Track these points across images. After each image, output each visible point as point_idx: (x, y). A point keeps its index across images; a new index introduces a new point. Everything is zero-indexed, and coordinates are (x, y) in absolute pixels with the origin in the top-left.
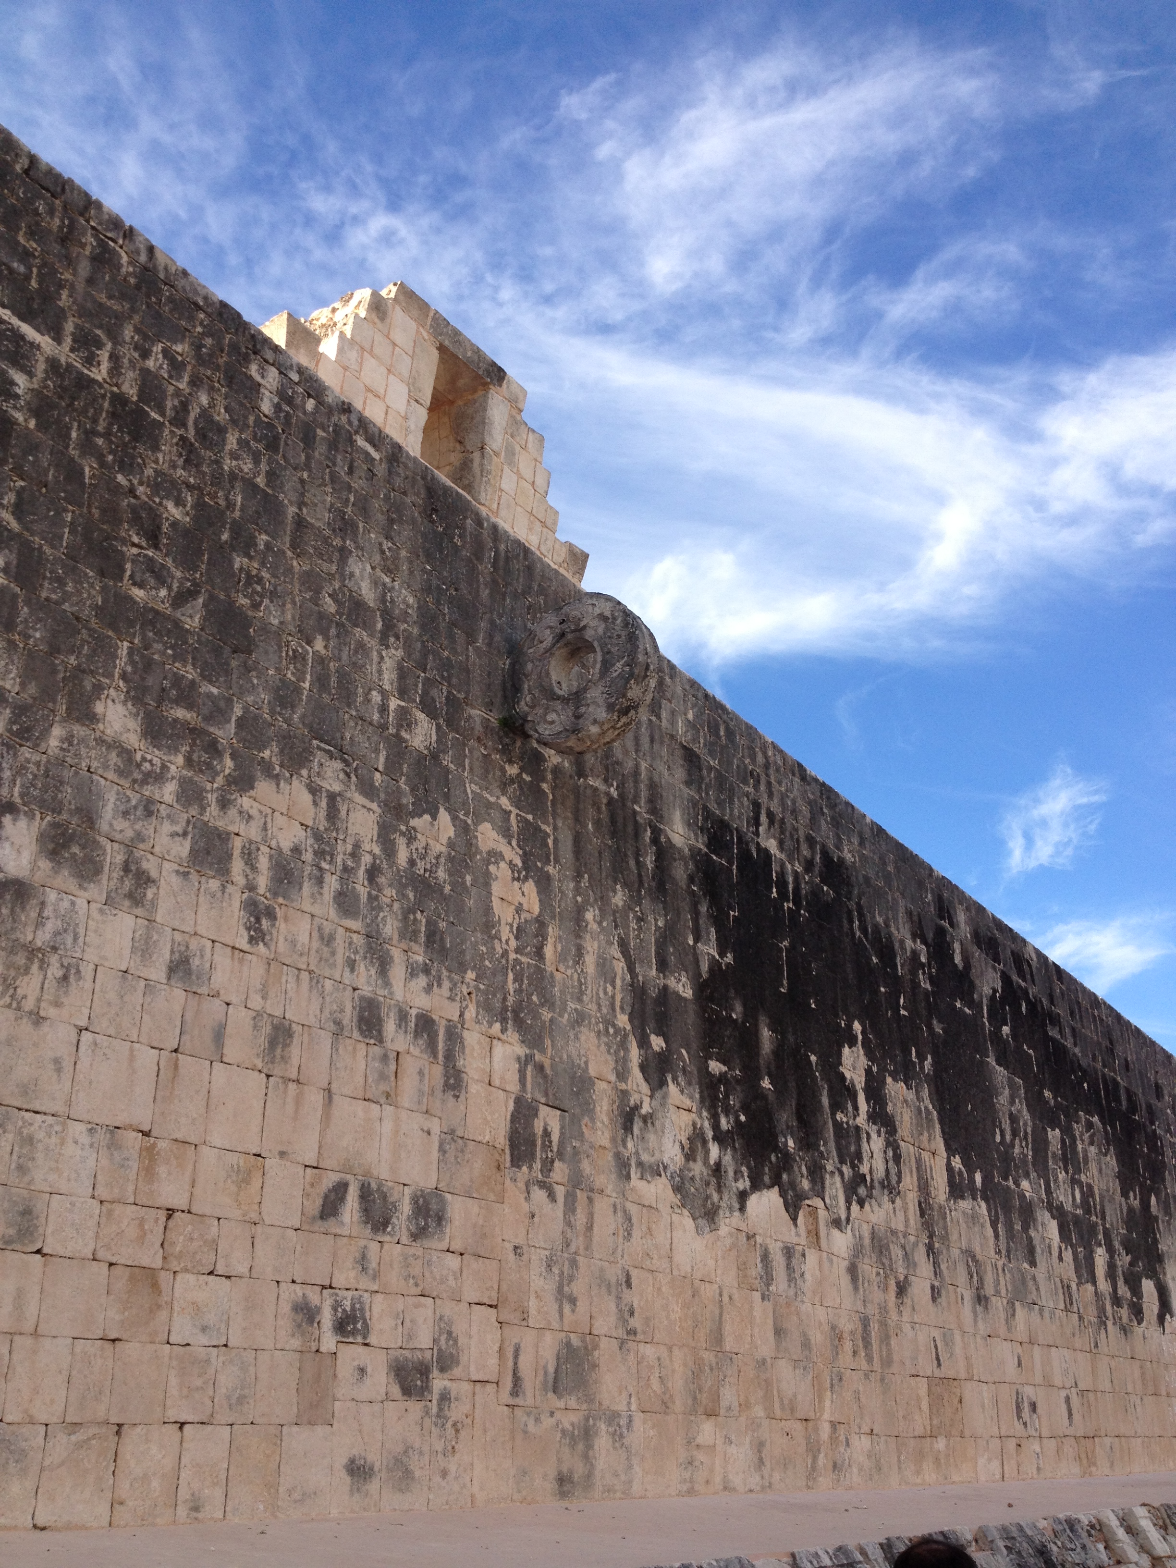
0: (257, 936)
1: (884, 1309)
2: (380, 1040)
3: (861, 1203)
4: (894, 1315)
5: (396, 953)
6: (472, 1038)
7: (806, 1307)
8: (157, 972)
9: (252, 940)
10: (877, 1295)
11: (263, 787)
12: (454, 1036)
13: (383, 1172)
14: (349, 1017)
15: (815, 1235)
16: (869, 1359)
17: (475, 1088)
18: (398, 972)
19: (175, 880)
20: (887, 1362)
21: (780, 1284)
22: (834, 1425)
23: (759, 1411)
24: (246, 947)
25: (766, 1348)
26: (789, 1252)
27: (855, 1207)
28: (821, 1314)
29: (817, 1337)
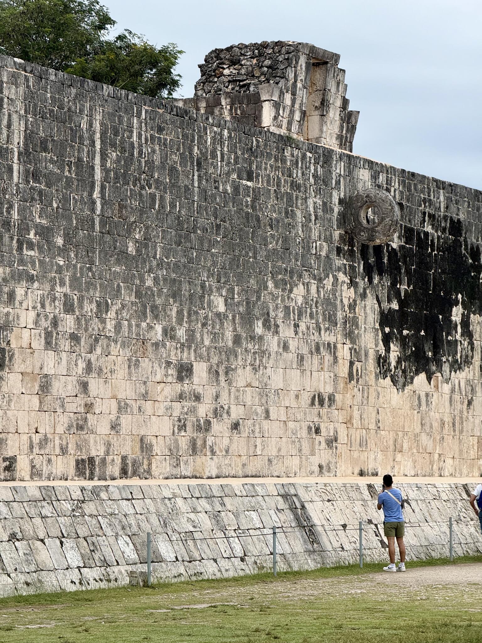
0: (296, 333)
1: (461, 412)
2: (320, 354)
3: (455, 372)
4: (465, 413)
5: (322, 326)
6: (339, 346)
7: (432, 414)
8: (281, 350)
9: (295, 335)
10: (459, 406)
11: (295, 289)
12: (335, 347)
13: (322, 391)
14: (313, 350)
15: (437, 387)
16: (454, 431)
17: (340, 361)
18: (323, 332)
19: (282, 324)
20: (461, 432)
21: (424, 407)
22: (440, 455)
23: (415, 451)
24: (294, 337)
25: (418, 429)
26: (427, 395)
27: (453, 373)
28: (437, 416)
29: (436, 425)
